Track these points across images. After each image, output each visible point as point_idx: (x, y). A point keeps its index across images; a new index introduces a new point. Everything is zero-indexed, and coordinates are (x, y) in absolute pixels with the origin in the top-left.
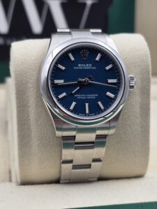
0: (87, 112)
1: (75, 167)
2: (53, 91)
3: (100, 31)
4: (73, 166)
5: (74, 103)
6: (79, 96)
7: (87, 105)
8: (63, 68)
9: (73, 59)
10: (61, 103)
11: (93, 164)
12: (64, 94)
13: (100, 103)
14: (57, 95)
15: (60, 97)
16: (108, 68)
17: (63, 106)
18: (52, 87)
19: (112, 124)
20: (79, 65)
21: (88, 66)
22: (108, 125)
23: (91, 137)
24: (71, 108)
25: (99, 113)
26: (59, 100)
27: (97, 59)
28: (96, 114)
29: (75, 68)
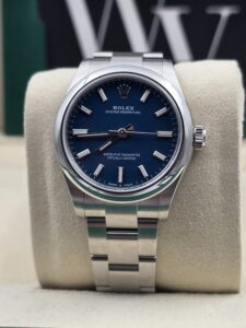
0: (120, 180)
1: (112, 267)
2: (70, 146)
3: (160, 55)
4: (110, 265)
5: (100, 167)
6: (110, 156)
7: (121, 169)
8: (88, 111)
9: (105, 98)
10: (80, 165)
11: (141, 264)
12: (87, 152)
13: (142, 167)
14: (75, 151)
15: (80, 155)
16: (158, 113)
18: (69, 140)
19: (163, 203)
20: (115, 107)
21: (129, 110)
22: (155, 204)
23: (129, 220)
24: (97, 173)
25: (140, 183)
26: (77, 160)
27: (143, 98)
28: (135, 185)
29: (107, 112)
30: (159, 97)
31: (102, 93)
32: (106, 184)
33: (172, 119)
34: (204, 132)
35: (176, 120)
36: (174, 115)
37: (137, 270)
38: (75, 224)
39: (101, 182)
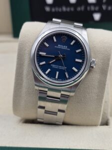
0: (57, 77)
1: (47, 112)
2: (37, 59)
3: (82, 25)
4: (45, 111)
5: (49, 70)
6: (54, 66)
7: (57, 73)
8: (47, 45)
9: (55, 40)
10: (40, 68)
11: (59, 113)
12: (44, 63)
13: (66, 73)
14: (39, 62)
15: (41, 64)
16: (77, 51)
17: (42, 70)
18: (37, 56)
19: (73, 89)
20: (59, 45)
21: (65, 47)
23: (58, 95)
25: (65, 80)
26: (39, 66)
27: (72, 44)
28: (62, 80)
30: (78, 44)
31: (54, 38)
32: (50, 78)
33: (82, 55)
34: (95, 62)
35: (84, 55)
36: (84, 53)
37: (56, 115)
38: (33, 91)
39: (48, 77)
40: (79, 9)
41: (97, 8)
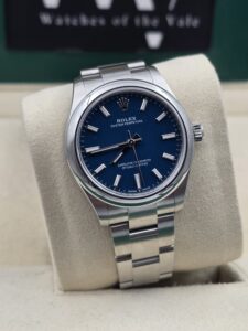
0: (139, 186)
3: (142, 64)
4: (134, 262)
6: (123, 165)
7: (137, 177)
8: (96, 129)
9: (107, 113)
11: (161, 255)
12: (103, 166)
13: (155, 171)
14: (92, 168)
15: (97, 171)
16: (159, 118)
17: (103, 183)
18: (84, 159)
19: (178, 200)
20: (118, 121)
21: (132, 120)
23: (150, 220)
24: (116, 184)
25: (156, 185)
26: (96, 176)
27: (143, 107)
28: (152, 188)
29: (113, 126)
31: (104, 110)
32: (126, 192)
33: (172, 122)
34: (202, 128)
35: (176, 122)
37: (158, 261)
40: (116, 22)
41: (155, 22)
